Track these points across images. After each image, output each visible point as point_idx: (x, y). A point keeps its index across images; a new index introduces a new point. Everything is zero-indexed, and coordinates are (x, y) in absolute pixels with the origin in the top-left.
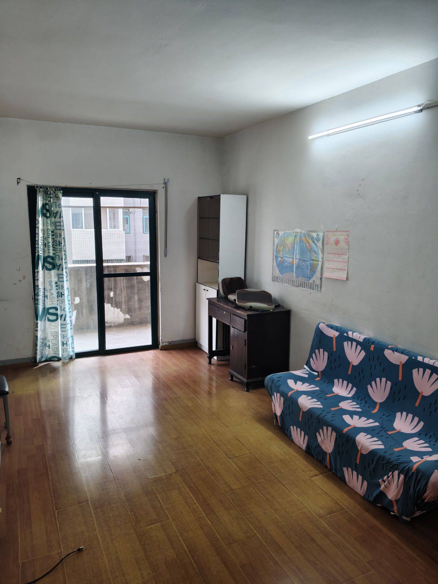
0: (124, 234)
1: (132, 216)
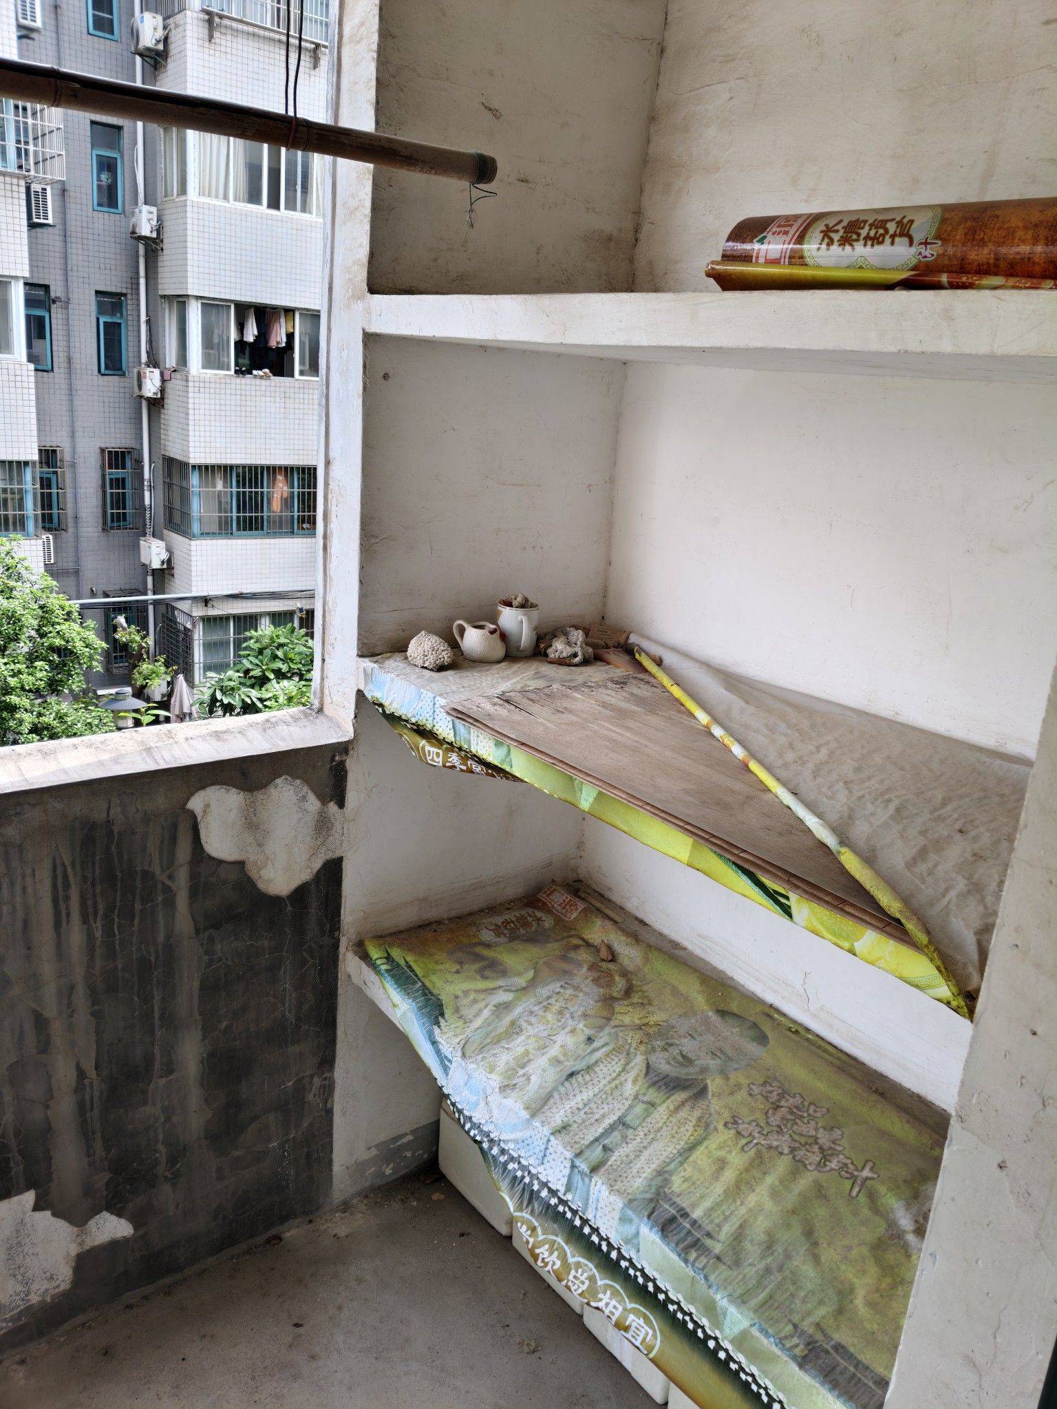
0: (33, 373)
1: (60, 310)
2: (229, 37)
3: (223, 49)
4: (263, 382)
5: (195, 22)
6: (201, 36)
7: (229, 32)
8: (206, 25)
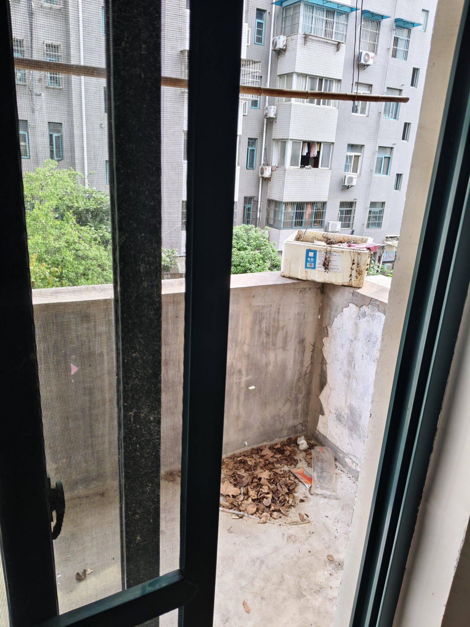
2: (311, 42)
3: (308, 47)
4: (309, 170)
5: (301, 38)
6: (302, 43)
7: (311, 40)
8: (304, 39)
